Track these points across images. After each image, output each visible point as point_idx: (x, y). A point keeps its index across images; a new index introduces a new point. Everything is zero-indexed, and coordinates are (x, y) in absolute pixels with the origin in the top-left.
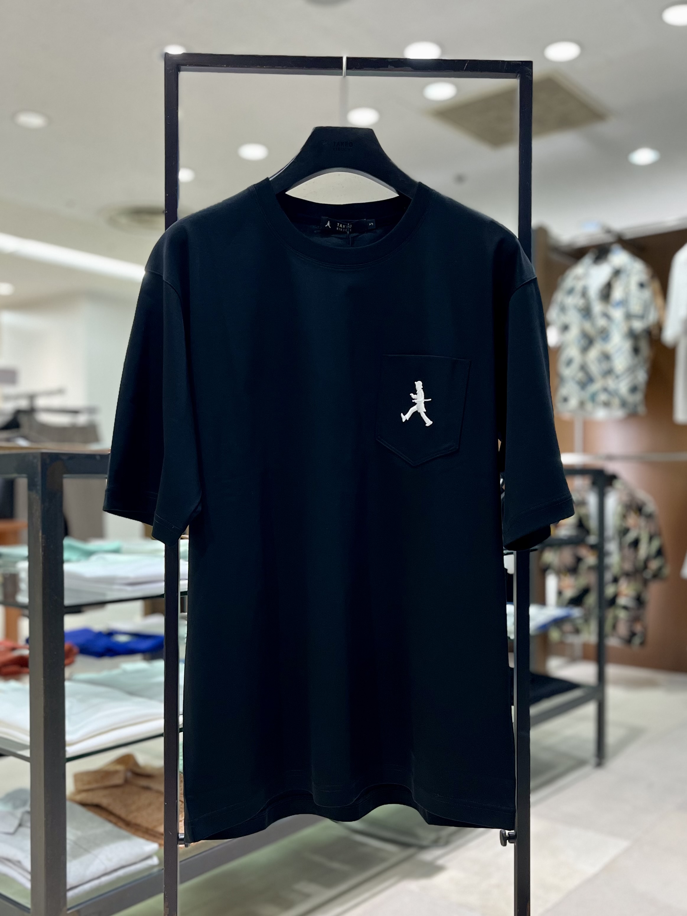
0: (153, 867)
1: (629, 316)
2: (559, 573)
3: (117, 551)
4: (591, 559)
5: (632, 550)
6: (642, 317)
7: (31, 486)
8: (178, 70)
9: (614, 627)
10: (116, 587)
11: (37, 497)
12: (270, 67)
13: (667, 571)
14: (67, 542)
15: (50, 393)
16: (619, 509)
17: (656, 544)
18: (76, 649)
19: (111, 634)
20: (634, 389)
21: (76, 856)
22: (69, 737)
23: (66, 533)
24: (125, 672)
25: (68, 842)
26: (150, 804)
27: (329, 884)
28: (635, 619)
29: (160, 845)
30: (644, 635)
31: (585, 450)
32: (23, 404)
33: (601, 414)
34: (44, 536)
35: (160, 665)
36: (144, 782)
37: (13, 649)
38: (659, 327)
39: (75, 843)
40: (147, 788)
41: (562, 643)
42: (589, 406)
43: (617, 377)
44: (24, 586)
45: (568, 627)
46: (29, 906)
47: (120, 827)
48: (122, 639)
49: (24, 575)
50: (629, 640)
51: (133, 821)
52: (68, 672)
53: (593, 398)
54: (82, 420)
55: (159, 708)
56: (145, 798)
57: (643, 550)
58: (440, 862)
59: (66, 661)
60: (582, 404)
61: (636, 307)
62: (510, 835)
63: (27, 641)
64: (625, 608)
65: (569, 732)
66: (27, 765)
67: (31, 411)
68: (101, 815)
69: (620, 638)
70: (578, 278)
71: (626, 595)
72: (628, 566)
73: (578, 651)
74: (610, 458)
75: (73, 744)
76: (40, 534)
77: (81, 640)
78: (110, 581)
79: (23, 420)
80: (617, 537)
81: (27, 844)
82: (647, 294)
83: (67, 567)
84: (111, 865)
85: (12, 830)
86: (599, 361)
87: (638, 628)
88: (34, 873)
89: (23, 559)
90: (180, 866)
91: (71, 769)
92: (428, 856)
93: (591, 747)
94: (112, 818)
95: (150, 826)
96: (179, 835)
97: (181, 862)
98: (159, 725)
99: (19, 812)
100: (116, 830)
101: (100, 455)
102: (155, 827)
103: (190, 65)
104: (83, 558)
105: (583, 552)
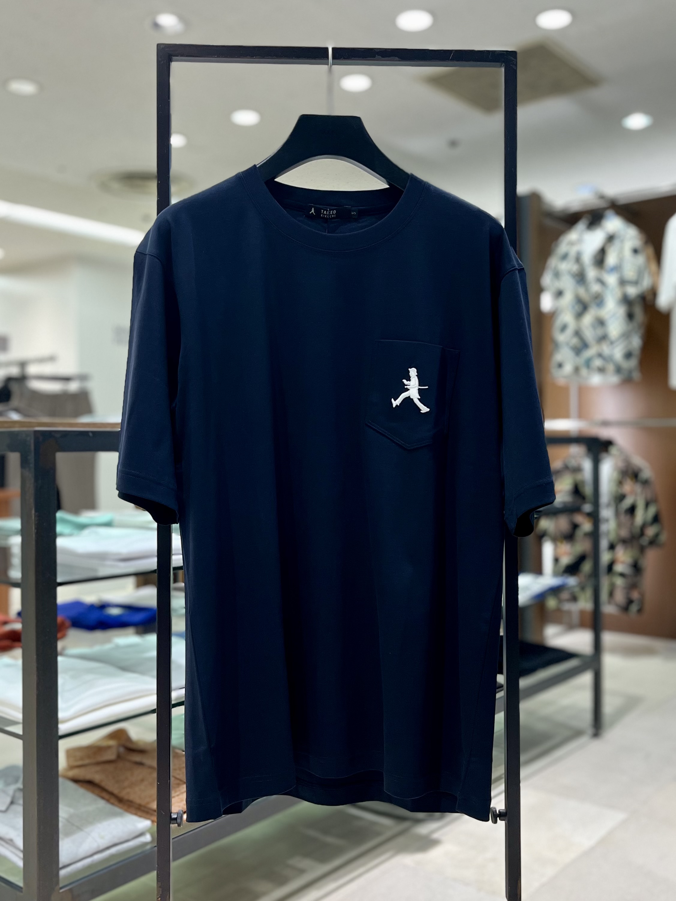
0: (146, 844)
1: (623, 282)
2: (555, 540)
3: (108, 524)
4: (587, 526)
5: (628, 517)
6: (636, 283)
7: (24, 463)
8: (170, 60)
9: (611, 594)
10: (109, 563)
11: (30, 475)
12: (261, 57)
13: (663, 537)
14: (59, 515)
15: (42, 360)
16: (615, 475)
17: (652, 510)
18: (68, 623)
19: (103, 606)
20: (628, 355)
21: (68, 834)
22: (61, 715)
23: (59, 507)
24: (118, 647)
25: (61, 820)
26: (142, 780)
27: (323, 859)
28: (632, 586)
29: (153, 821)
30: (642, 602)
31: (581, 416)
32: (14, 371)
33: (596, 380)
34: (37, 514)
35: (152, 639)
36: (137, 758)
37: (5, 623)
38: (653, 292)
39: (68, 821)
40: (141, 764)
41: (558, 610)
42: (584, 372)
43: (612, 343)
44: (16, 560)
45: (565, 595)
46: (21, 884)
47: (113, 804)
48: (115, 612)
49: (17, 550)
50: (626, 608)
51: (126, 797)
52: (60, 645)
53: (588, 363)
54: (73, 387)
55: (152, 684)
56: (139, 773)
57: (640, 517)
58: (435, 836)
59: (59, 635)
60: (577, 370)
61: (630, 272)
62: (501, 813)
63: (19, 614)
64: (622, 575)
65: (566, 701)
66: (20, 742)
67: (22, 379)
68: (93, 792)
69: (618, 605)
70: (572, 244)
71: (623, 562)
72: (624, 533)
73: (576, 619)
74: (605, 424)
75: (65, 721)
76: (33, 512)
77: (73, 613)
78: (102, 557)
79: (14, 388)
80: (613, 503)
81: (19, 822)
82: (641, 259)
83: (60, 542)
84: (103, 843)
85: (3, 808)
86: (594, 326)
87: (635, 595)
88: (26, 851)
89: (15, 533)
90: (173, 843)
91: (63, 745)
92: (423, 829)
93: (588, 717)
94: (104, 794)
95: (143, 803)
96: (172, 814)
97: (173, 839)
98: (151, 701)
99: (11, 789)
100: (109, 807)
101: (93, 432)
102: (148, 803)
103: (182, 55)
104: (75, 532)
105: (579, 519)
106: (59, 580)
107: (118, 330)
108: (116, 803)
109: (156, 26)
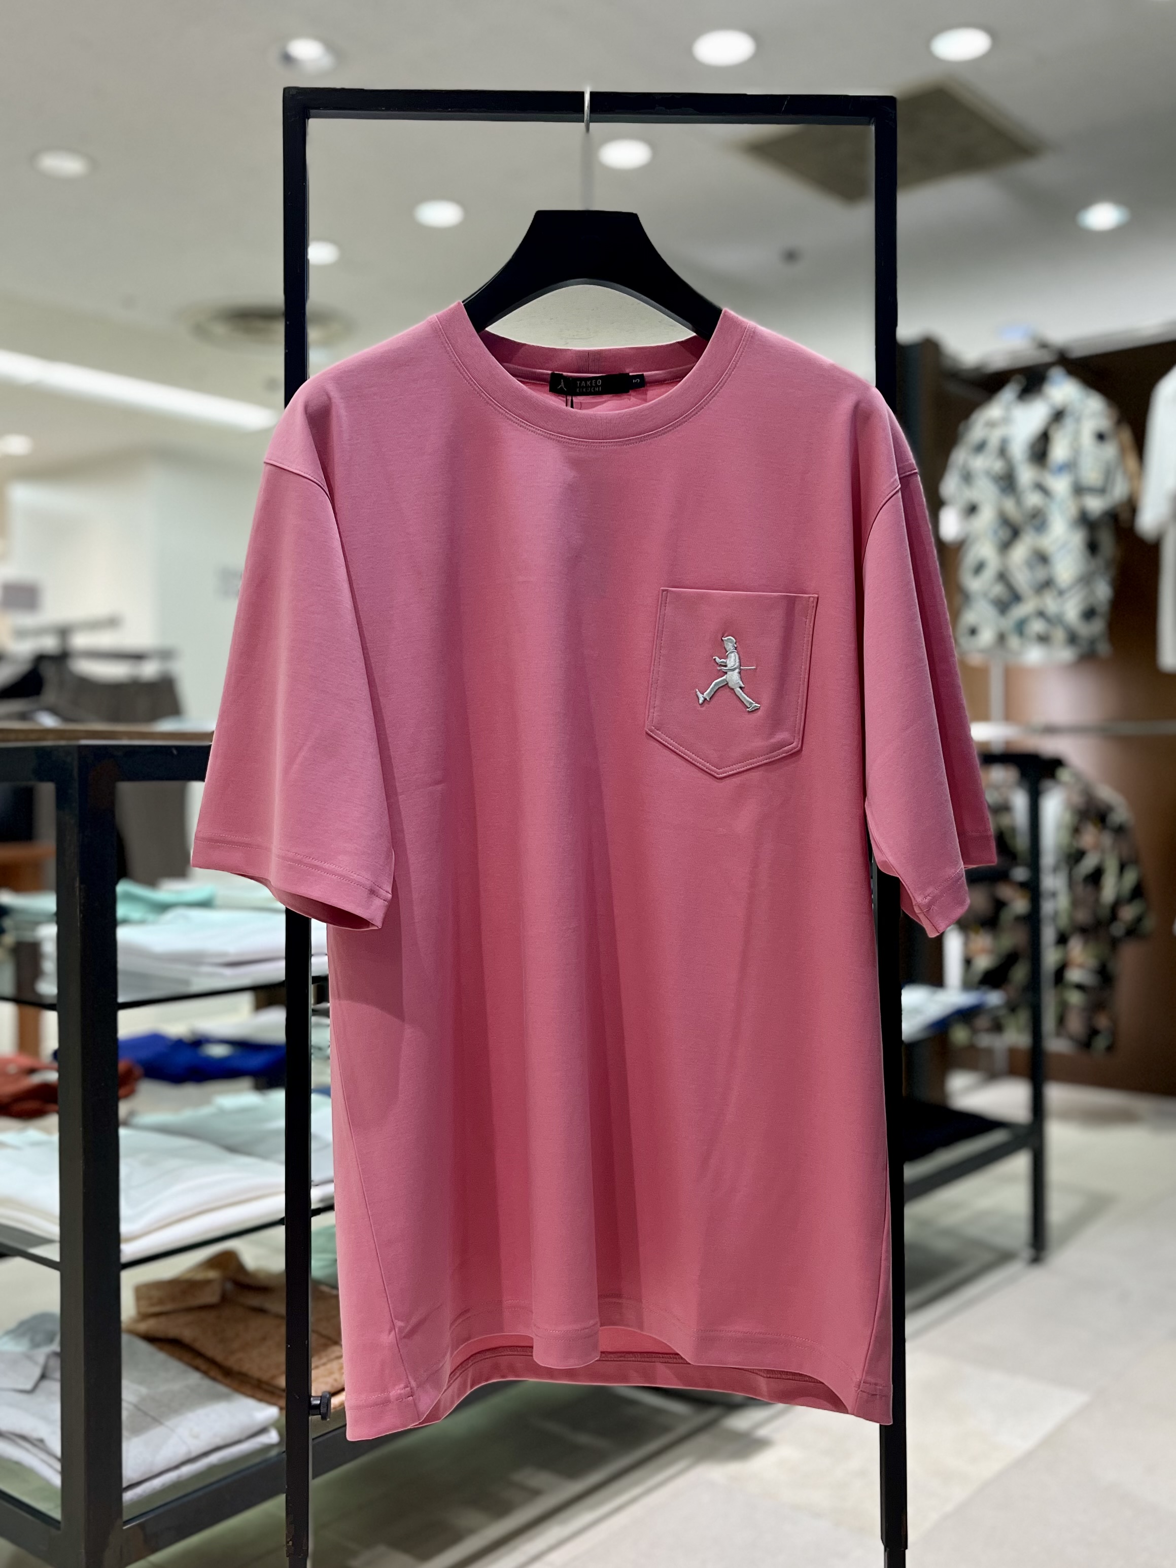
0: (270, 1447)
1: (1079, 490)
2: (966, 927)
3: (205, 904)
4: (1019, 905)
5: (1089, 889)
6: (1102, 491)
7: (62, 800)
8: (306, 116)
9: (1061, 1020)
10: (205, 969)
11: (72, 821)
13: (1150, 924)
14: (122, 887)
15: (95, 625)
16: (1067, 817)
17: (1131, 878)
18: (138, 1071)
19: (198, 1042)
20: (1089, 614)
21: (137, 1431)
22: (125, 1228)
23: (123, 872)
24: (222, 1112)
25: (124, 1405)
26: (264, 1339)
27: (573, 1472)
28: (1097, 1006)
29: (281, 1409)
30: (1114, 1033)
31: (1009, 716)
32: (49, 644)
33: (1034, 655)
34: (82, 886)
35: (278, 1098)
36: (255, 1301)
37: (32, 1071)
38: (1131, 506)
39: (137, 1407)
40: (261, 1311)
41: (971, 1047)
42: (1014, 642)
43: (1061, 593)
44: (50, 966)
45: (982, 1022)
46: (57, 1514)
47: (214, 1379)
48: (218, 1051)
49: (50, 948)
50: (1086, 1043)
51: (236, 1367)
52: (124, 1108)
53: (1020, 627)
54: (149, 670)
55: (277, 1175)
56: (257, 1327)
57: (1110, 889)
58: (762, 1432)
59: (122, 1092)
60: (1001, 638)
61: (1091, 474)
63: (56, 1054)
64: (1080, 987)
65: (985, 1203)
66: (56, 1275)
67: (62, 657)
68: (180, 1359)
69: (1071, 1038)
70: (991, 424)
71: (1081, 966)
72: (1083, 916)
73: (1001, 1061)
74: (1051, 730)
75: (132, 1238)
76: (77, 884)
77: (147, 1054)
78: (195, 959)
79: (49, 672)
80: (1063, 865)
81: (55, 1409)
82: (1110, 451)
83: (123, 934)
84: (198, 1446)
85: (29, 1386)
86: (1030, 565)
87: (1102, 1022)
88: (66, 1460)
89: (47, 919)
90: (314, 1447)
91: (129, 1280)
92: (741, 1421)
93: (1022, 1229)
94: (199, 1362)
95: (265, 1377)
96: (312, 1399)
97: (313, 1439)
98: (276, 1205)
99: (41, 1354)
100: (207, 1383)
101: (177, 748)
102: (274, 1377)
103: (326, 108)
104: (151, 917)
105: (1006, 892)
106: (121, 999)
107: (226, 575)
108: (220, 1377)
109: (287, 59)
